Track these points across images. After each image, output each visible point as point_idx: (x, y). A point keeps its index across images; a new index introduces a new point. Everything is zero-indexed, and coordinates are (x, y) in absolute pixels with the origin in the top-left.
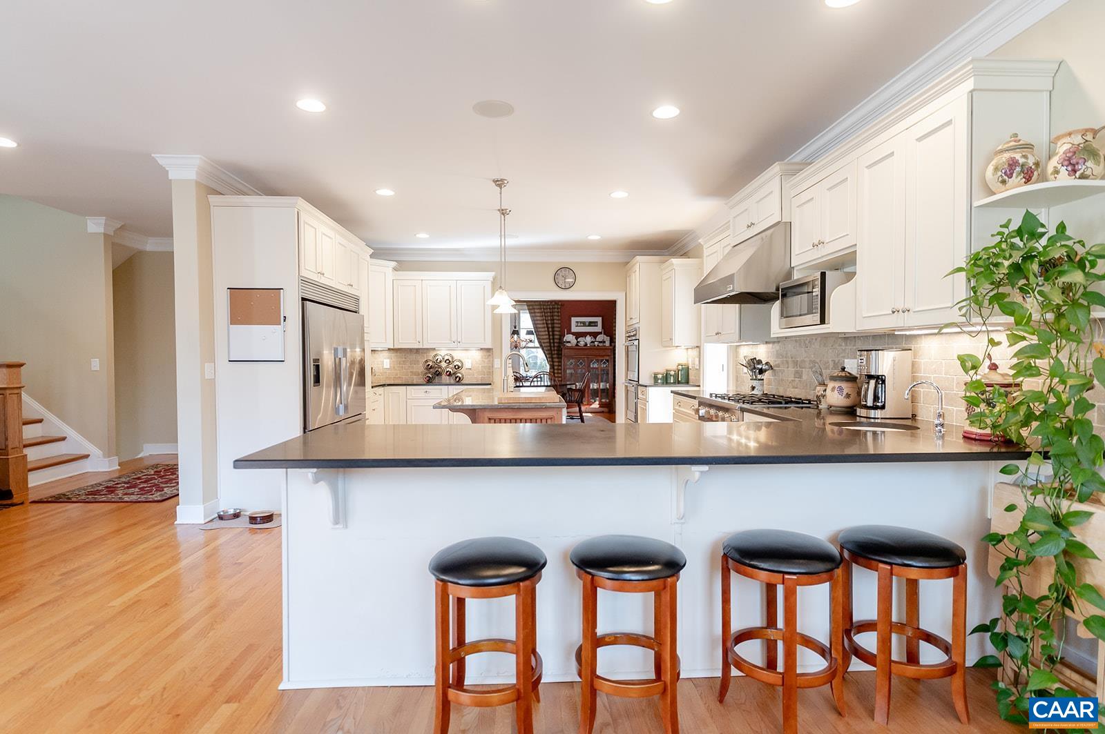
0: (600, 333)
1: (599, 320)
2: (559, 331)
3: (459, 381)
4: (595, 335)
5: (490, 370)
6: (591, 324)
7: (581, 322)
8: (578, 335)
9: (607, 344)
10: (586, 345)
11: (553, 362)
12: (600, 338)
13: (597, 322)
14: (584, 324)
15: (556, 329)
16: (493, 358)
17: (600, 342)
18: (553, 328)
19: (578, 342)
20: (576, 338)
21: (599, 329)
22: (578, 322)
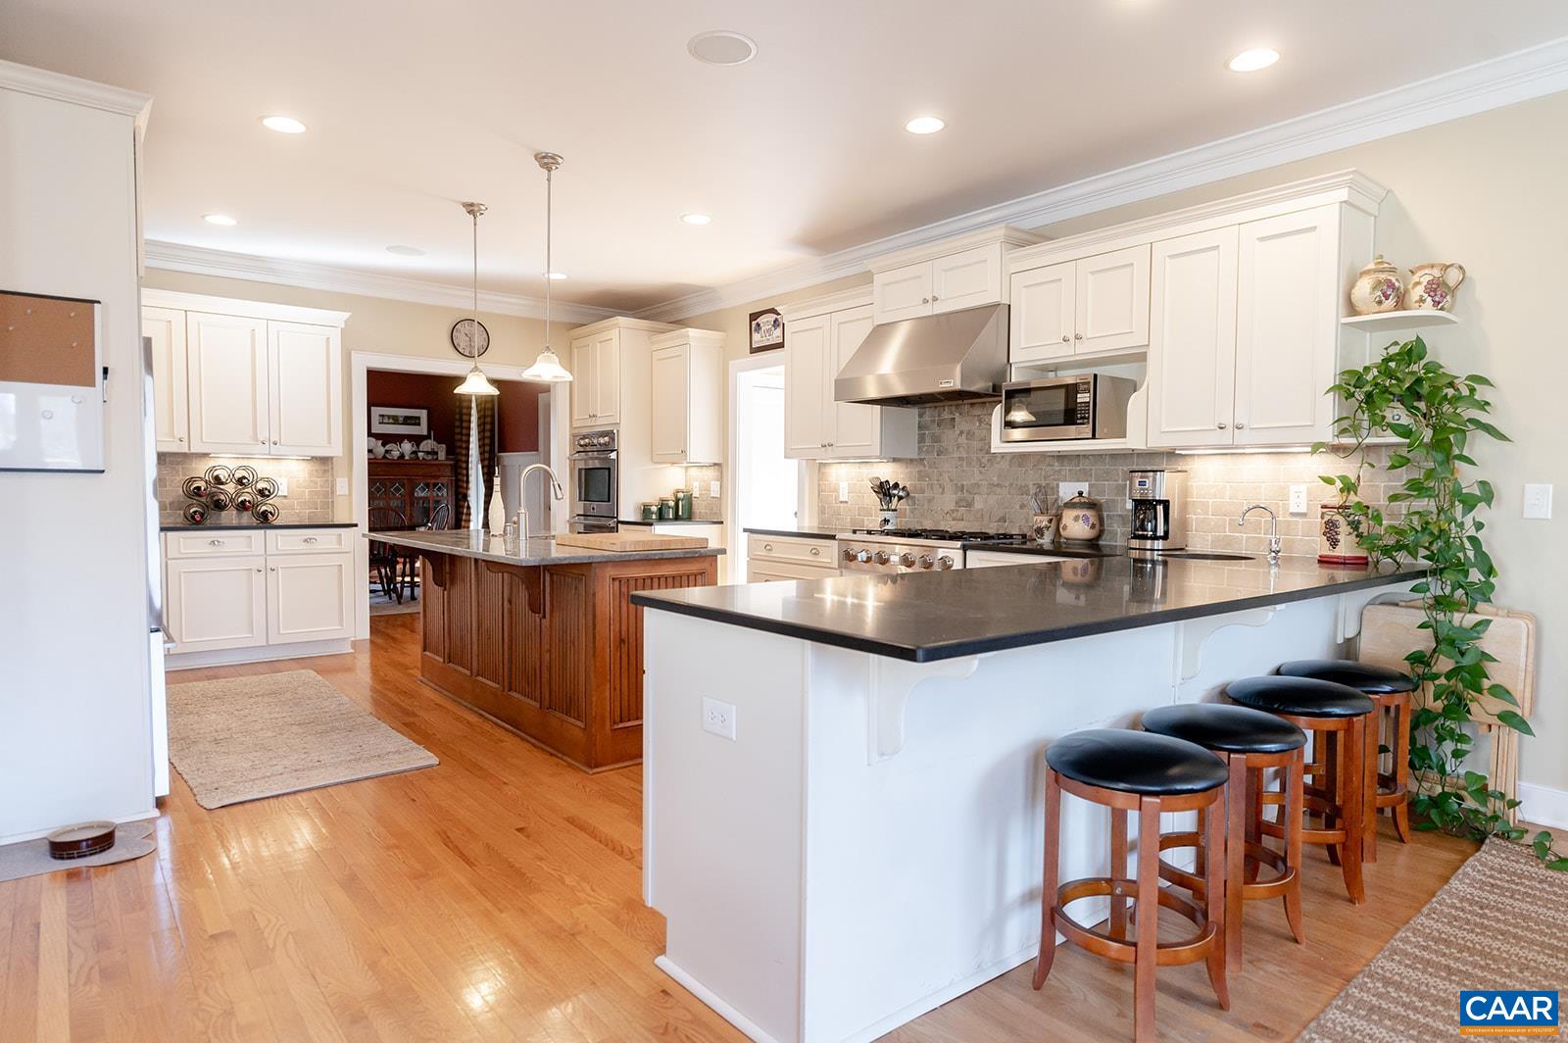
0: (427, 437)
1: (423, 414)
3: (264, 521)
4: (417, 440)
5: (328, 497)
6: (409, 421)
7: (389, 417)
8: (387, 439)
9: (442, 456)
10: (402, 456)
12: (428, 445)
13: (419, 418)
14: (395, 420)
16: (332, 475)
17: (428, 453)
19: (387, 451)
20: (384, 445)
21: (423, 429)
22: (383, 416)
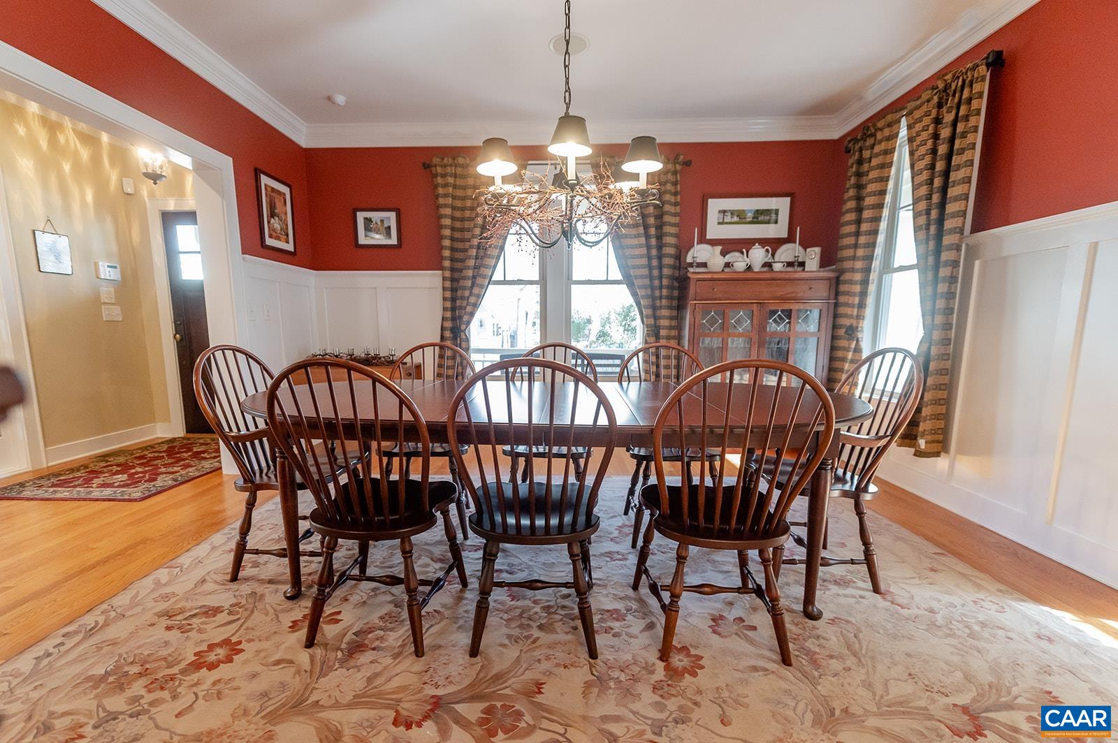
0: (789, 240)
1: (782, 205)
2: (676, 236)
4: (773, 244)
6: (761, 217)
7: (732, 213)
8: (728, 246)
9: (813, 267)
10: (749, 268)
11: (656, 318)
12: (789, 252)
13: (776, 212)
14: (740, 216)
15: (667, 229)
17: (789, 263)
18: (659, 227)
19: (728, 263)
20: (723, 254)
21: (779, 230)
22: (724, 212)
